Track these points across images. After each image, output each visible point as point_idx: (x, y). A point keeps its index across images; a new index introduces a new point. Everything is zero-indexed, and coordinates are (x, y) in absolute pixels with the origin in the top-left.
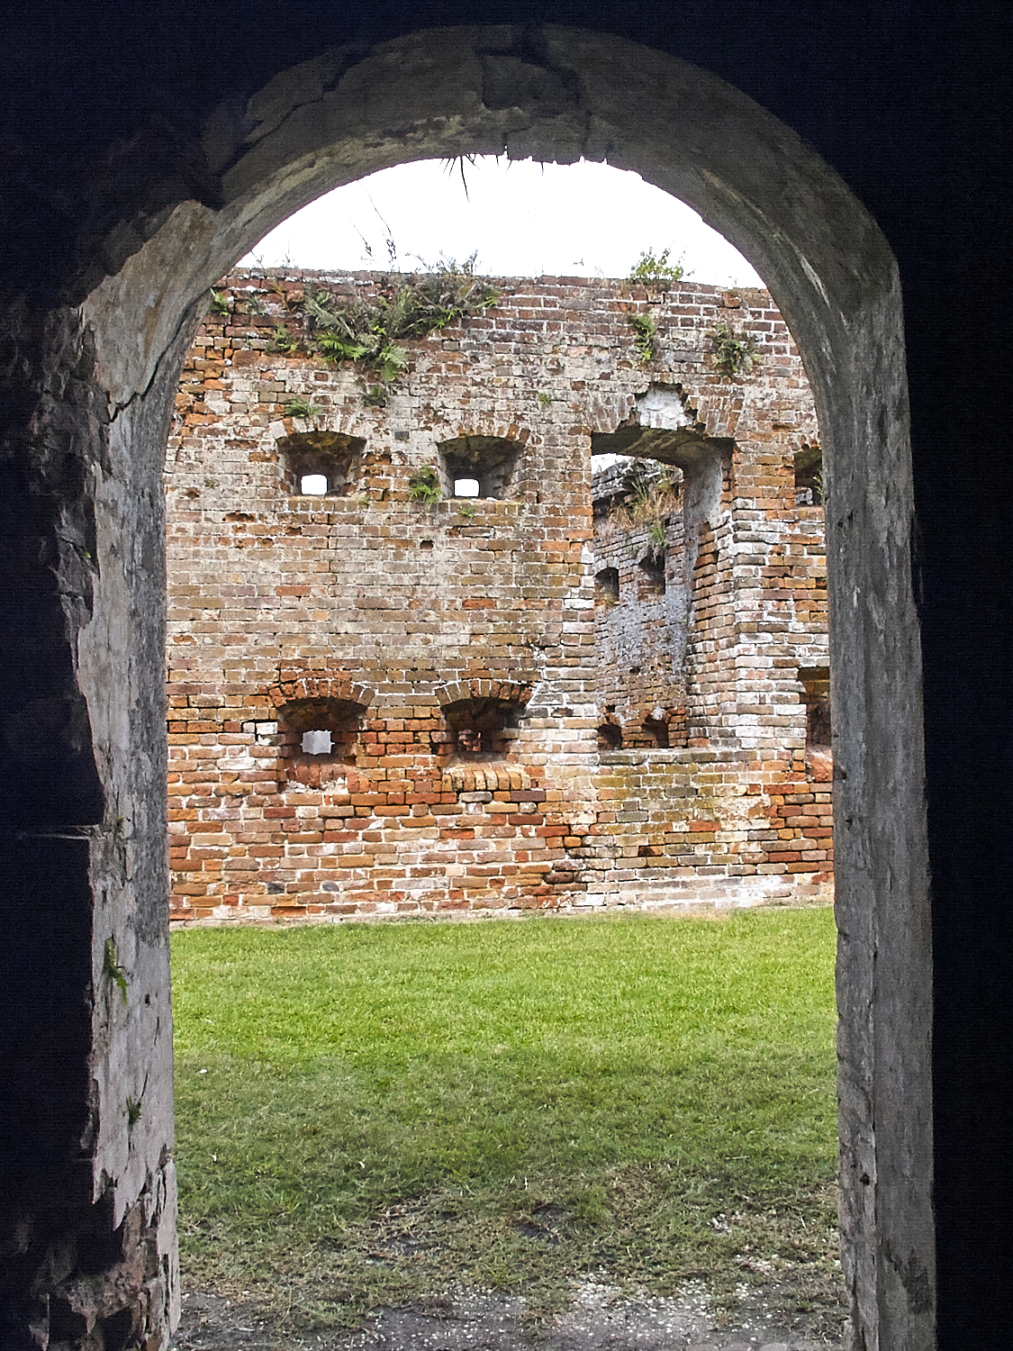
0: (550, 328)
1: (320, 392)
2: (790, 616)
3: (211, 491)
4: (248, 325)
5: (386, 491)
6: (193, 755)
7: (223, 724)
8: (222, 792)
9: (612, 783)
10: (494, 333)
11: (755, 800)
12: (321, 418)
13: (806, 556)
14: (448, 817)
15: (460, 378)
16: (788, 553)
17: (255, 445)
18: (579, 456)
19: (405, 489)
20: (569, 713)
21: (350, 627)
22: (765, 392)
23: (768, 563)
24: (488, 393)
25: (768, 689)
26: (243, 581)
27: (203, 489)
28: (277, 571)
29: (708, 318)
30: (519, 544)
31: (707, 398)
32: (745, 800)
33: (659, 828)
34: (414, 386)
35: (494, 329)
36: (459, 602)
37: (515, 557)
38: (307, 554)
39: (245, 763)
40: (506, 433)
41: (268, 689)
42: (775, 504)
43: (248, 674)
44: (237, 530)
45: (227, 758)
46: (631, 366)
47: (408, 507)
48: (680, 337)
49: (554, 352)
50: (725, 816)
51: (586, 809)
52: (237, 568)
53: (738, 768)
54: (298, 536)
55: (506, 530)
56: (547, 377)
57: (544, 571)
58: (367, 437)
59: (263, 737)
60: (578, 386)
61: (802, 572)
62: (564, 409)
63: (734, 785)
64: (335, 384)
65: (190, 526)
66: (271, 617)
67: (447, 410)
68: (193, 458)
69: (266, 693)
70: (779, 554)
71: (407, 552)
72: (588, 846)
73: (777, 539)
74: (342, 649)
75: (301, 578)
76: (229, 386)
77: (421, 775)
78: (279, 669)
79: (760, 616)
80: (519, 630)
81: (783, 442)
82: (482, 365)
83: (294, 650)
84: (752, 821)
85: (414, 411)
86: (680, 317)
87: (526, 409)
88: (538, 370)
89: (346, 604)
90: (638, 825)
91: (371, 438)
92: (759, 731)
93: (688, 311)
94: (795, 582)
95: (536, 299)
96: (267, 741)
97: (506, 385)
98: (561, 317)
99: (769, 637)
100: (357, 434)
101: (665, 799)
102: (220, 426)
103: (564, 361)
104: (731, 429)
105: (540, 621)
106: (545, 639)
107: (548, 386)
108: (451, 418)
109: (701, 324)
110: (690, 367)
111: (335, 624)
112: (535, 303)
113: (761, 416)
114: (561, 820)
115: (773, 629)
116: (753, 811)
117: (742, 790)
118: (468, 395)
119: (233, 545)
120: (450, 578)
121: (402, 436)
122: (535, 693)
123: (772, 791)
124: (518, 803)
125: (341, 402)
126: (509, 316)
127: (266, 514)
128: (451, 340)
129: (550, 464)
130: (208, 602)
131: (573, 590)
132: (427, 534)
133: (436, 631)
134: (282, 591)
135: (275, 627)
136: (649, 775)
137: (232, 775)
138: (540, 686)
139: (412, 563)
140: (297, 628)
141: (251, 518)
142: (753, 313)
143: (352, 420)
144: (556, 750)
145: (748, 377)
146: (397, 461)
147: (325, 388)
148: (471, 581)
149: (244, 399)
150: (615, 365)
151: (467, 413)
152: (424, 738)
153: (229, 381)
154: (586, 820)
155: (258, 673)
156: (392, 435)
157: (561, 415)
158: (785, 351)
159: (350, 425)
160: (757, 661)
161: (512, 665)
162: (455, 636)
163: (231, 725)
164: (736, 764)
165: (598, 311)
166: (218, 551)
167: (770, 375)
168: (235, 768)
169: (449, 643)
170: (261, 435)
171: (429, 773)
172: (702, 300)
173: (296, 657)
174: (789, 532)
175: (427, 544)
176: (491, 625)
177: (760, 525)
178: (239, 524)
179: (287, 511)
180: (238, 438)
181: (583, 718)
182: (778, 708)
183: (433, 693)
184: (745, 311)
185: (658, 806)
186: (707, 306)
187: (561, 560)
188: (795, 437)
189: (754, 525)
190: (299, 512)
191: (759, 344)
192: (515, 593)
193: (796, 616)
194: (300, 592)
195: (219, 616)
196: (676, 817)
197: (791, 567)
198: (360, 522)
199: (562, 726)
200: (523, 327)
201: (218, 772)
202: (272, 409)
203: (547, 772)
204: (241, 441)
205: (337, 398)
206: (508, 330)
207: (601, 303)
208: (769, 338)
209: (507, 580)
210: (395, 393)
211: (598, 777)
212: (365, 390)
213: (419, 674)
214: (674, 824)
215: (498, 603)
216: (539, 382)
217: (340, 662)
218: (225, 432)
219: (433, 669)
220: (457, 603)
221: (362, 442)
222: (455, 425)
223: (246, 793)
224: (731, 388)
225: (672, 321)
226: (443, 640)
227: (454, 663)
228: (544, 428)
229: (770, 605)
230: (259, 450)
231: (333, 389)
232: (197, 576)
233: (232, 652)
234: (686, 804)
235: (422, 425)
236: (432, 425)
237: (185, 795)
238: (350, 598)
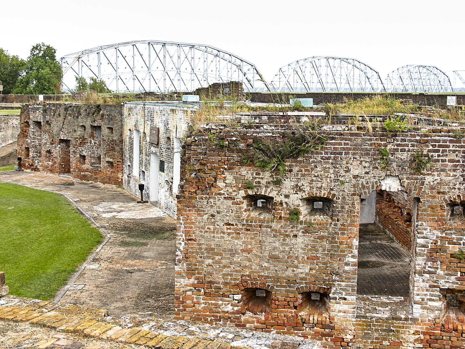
0: (346, 154)
1: (257, 180)
2: (437, 268)
3: (218, 215)
4: (233, 152)
5: (281, 217)
6: (212, 304)
7: (223, 295)
8: (222, 317)
9: (360, 325)
10: (323, 156)
11: (417, 336)
12: (258, 189)
13: (447, 245)
14: (299, 332)
15: (309, 174)
16: (439, 243)
17: (234, 199)
18: (355, 205)
19: (288, 216)
20: (345, 299)
21: (266, 264)
22: (435, 179)
23: (430, 247)
24: (320, 180)
25: (426, 295)
26: (230, 247)
27: (216, 214)
28: (241, 244)
29: (413, 148)
30: (329, 237)
31: (409, 181)
32: (413, 336)
33: (377, 343)
34: (292, 177)
35: (323, 155)
36: (306, 257)
37: (327, 242)
38: (252, 238)
39: (229, 308)
40: (326, 195)
41: (238, 284)
42: (435, 225)
43: (231, 279)
44: (227, 229)
45: (223, 306)
46: (377, 168)
47: (288, 223)
48: (400, 156)
49: (347, 164)
50: (404, 341)
51: (349, 333)
52: (228, 242)
53: (411, 324)
54: (249, 232)
55: (325, 232)
56: (344, 174)
57: (338, 247)
58: (274, 197)
59: (236, 300)
60: (355, 177)
61: (445, 251)
62: (349, 186)
63: (408, 330)
64: (263, 176)
65: (212, 227)
66: (239, 260)
67: (304, 187)
68: (213, 203)
69: (237, 285)
70: (435, 244)
71: (287, 239)
72: (350, 346)
73: (435, 238)
74: (263, 272)
75: (249, 247)
76: (225, 178)
77: (290, 317)
78: (242, 278)
79: (425, 268)
80: (328, 269)
81: (441, 199)
82: (318, 169)
83: (247, 271)
84: (415, 344)
85: (292, 187)
86: (400, 148)
87: (334, 186)
88: (340, 171)
89: (265, 256)
90: (369, 341)
91: (275, 197)
92: (421, 311)
93: (404, 145)
94: (441, 255)
95: (341, 142)
96: (237, 302)
97: (327, 177)
98: (350, 149)
99: (428, 276)
100: (271, 195)
101: (381, 333)
102: (222, 192)
103: (351, 167)
104: (418, 194)
105: (336, 266)
106: (337, 272)
107: (344, 177)
108: (306, 189)
109: (409, 151)
110: (403, 169)
111: (261, 263)
112: (340, 144)
113: (432, 188)
114: (340, 336)
115: (429, 273)
116: (416, 340)
117: (412, 332)
118: (312, 180)
119: (226, 234)
120: (302, 249)
121: (287, 196)
122: (332, 291)
123: (424, 333)
124: (325, 329)
125: (265, 183)
126: (329, 150)
127: (238, 224)
128: (307, 160)
129: (343, 207)
130: (218, 253)
131: (349, 255)
132: (295, 233)
133: (297, 267)
134: (243, 251)
135: (241, 263)
136: (375, 323)
137: (225, 312)
138: (335, 289)
139: (289, 243)
140: (248, 264)
141: (233, 225)
142: (432, 145)
143: (269, 190)
144: (340, 311)
145: (428, 172)
146: (285, 206)
147: (259, 178)
148: (311, 250)
149: (230, 182)
150: (371, 168)
151: (312, 188)
152: (292, 305)
153: (225, 176)
154: (349, 337)
155: (234, 278)
156: (283, 196)
157: (348, 188)
158: (446, 161)
159: (268, 192)
160: (422, 284)
161: (324, 281)
162: (304, 269)
163: (225, 295)
164: (410, 322)
165: (365, 147)
166: (221, 236)
167: (437, 171)
168: (226, 310)
169: (302, 272)
170: (236, 195)
171: (293, 316)
172: (410, 141)
173: (247, 274)
174: (440, 235)
175: (295, 236)
176: (317, 266)
177: (428, 232)
178: (228, 227)
179: (245, 223)
180: (228, 196)
181: (350, 301)
182: (430, 303)
183: (295, 289)
184: (429, 145)
185: (378, 335)
186: (412, 143)
187: (345, 244)
188: (446, 197)
189: (425, 232)
190: (249, 223)
191: (434, 158)
192: (327, 255)
193: (440, 268)
194: (249, 251)
195: (221, 258)
196: (385, 339)
197: (440, 249)
198: (271, 227)
199: (342, 303)
200: (335, 153)
201: (220, 310)
202: (240, 186)
203: (335, 319)
204: (230, 197)
205: (264, 182)
206: (329, 155)
207: (367, 143)
208: (439, 156)
209: (324, 250)
210: (285, 180)
211: (355, 322)
212: (274, 179)
213: (290, 282)
214: (383, 342)
215: (320, 258)
216: (340, 175)
217: (262, 276)
218: (224, 194)
219: (295, 280)
220: (305, 258)
221: (272, 198)
222: (307, 193)
223: (230, 318)
224: (419, 177)
225: (397, 150)
226: (299, 270)
227: (303, 279)
228: (341, 194)
229: (429, 264)
230: (235, 201)
231: (262, 178)
232: (214, 244)
233: (225, 270)
234: (389, 335)
235: (294, 192)
236: (298, 192)
237: (209, 317)
238: (266, 254)
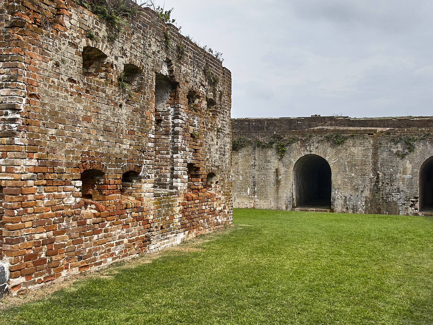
0: (149, 28)
1: (96, 30)
3: (63, 65)
5: (112, 80)
6: (55, 197)
7: (65, 181)
8: (65, 215)
9: (156, 203)
10: (138, 24)
11: (180, 208)
12: (97, 42)
13: (189, 126)
14: (124, 220)
15: (130, 39)
17: (77, 47)
18: (153, 80)
19: (116, 81)
20: (149, 177)
21: (101, 138)
22: (185, 69)
23: (183, 127)
24: (136, 48)
25: (182, 170)
26: (72, 112)
27: (61, 63)
28: (82, 109)
29: (177, 39)
30: (140, 110)
33: (164, 219)
34: (120, 38)
37: (139, 115)
38: (91, 103)
39: (72, 200)
40: (139, 65)
42: (185, 108)
43: (73, 157)
44: (71, 86)
45: (66, 198)
46: (163, 50)
47: (117, 89)
48: (172, 44)
49: (150, 38)
50: (175, 213)
51: (151, 213)
52: (71, 105)
53: (177, 197)
54: (89, 94)
55: (138, 104)
56: (148, 47)
57: (145, 122)
58: (108, 55)
59: (77, 187)
60: (153, 53)
63: (176, 203)
65: (56, 80)
66: (80, 131)
67: (127, 51)
68: (58, 46)
69: (78, 166)
70: (185, 124)
71: (116, 108)
72: (152, 227)
73: (185, 119)
74: (99, 148)
75: (89, 114)
76: (71, 16)
77: (118, 203)
78: (82, 155)
79: (182, 145)
80: (140, 145)
81: (187, 87)
82: (135, 36)
83: (86, 147)
84: (179, 215)
85: (119, 48)
87: (143, 58)
88: (146, 43)
89: (101, 128)
90: (161, 218)
92: (180, 184)
93: (174, 35)
94: (187, 134)
95: (147, 16)
96: (79, 189)
97: (140, 47)
98: (151, 25)
100: (105, 53)
101: (165, 208)
102: (67, 34)
103: (151, 42)
104: (179, 79)
105: (144, 142)
106: (145, 149)
107: (148, 51)
108: (128, 55)
110: (173, 55)
111: (97, 136)
113: (184, 77)
114: (147, 218)
115: (183, 150)
116: (179, 211)
118: (131, 47)
119: (69, 94)
120: (126, 121)
121: (116, 58)
123: (182, 204)
124: (138, 212)
127: (80, 81)
128: (129, 23)
129: (147, 81)
130: (61, 120)
131: (151, 130)
132: (121, 101)
133: (122, 143)
134: (83, 119)
135: (81, 135)
136: (163, 200)
137: (68, 206)
138: (143, 167)
139: (117, 113)
140: (87, 137)
141: (75, 82)
142: (184, 41)
144: (146, 191)
145: (182, 63)
146: (115, 68)
148: (130, 123)
149: (75, 24)
150: (160, 48)
151: (131, 54)
152: (119, 187)
153: (71, 13)
154: (151, 217)
155: (76, 157)
157: (150, 63)
158: (188, 56)
159: (104, 48)
160: (181, 160)
161: (138, 158)
163: (68, 182)
165: (158, 27)
166: (65, 96)
167: (186, 63)
168: (69, 203)
170: (79, 43)
172: (176, 32)
173: (87, 151)
174: (187, 117)
175: (121, 106)
176: (134, 142)
177: (183, 114)
179: (86, 82)
182: (184, 176)
183: (121, 169)
185: (164, 211)
186: (177, 35)
187: (149, 119)
190: (89, 83)
191: (184, 52)
192: (139, 130)
193: (187, 146)
194: (89, 120)
195: (64, 128)
197: (187, 129)
198: (105, 92)
199: (147, 182)
200: (144, 25)
201: (63, 205)
202: (83, 32)
203: (144, 200)
204: (73, 44)
205: (101, 35)
206: (141, 25)
209: (138, 124)
210: (115, 39)
211: (154, 201)
212: (108, 34)
213: (118, 160)
214: (167, 217)
215: (136, 133)
217: (98, 153)
218: (68, 37)
219: (121, 158)
220: (127, 132)
221: (105, 56)
222: (128, 58)
223: (72, 214)
224: (179, 65)
225: (171, 37)
226: (124, 146)
227: (126, 156)
228: (147, 66)
229: (183, 141)
230: (78, 50)
231: (100, 30)
232: (58, 106)
233: (69, 146)
234: (169, 210)
235: (121, 55)
237: (52, 218)
238: (101, 125)
